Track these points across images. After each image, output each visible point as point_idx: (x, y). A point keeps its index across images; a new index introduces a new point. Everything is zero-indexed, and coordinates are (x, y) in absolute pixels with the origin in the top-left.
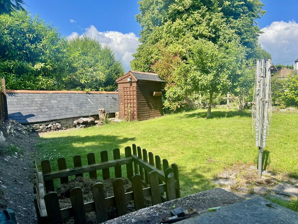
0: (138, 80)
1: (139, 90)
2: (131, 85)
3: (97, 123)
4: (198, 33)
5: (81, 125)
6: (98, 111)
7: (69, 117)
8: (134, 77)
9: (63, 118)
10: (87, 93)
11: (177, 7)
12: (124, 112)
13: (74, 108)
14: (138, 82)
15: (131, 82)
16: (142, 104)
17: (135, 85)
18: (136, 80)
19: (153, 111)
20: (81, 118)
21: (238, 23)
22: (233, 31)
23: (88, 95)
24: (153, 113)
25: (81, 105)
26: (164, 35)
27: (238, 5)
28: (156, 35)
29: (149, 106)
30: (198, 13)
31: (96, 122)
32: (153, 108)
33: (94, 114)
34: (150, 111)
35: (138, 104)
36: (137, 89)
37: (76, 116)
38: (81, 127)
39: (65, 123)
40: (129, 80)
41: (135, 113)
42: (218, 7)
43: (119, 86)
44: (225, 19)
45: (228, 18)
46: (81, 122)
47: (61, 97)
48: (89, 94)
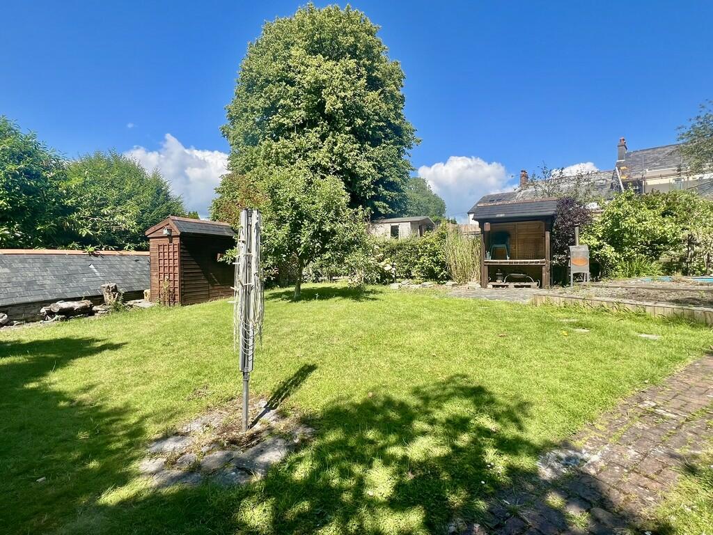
0: (182, 233)
1: (185, 251)
2: (171, 242)
3: (97, 311)
4: (315, 162)
5: (57, 316)
6: (103, 288)
7: (30, 300)
8: (175, 227)
9: (15, 302)
10: (92, 254)
11: (283, 119)
12: (158, 289)
13: (49, 282)
14: (183, 236)
15: (170, 237)
16: (191, 275)
17: (176, 241)
18: (179, 233)
19: (216, 288)
20: (57, 303)
21: (377, 152)
22: (371, 163)
23: (93, 258)
24: (216, 291)
25: (68, 277)
26: (260, 161)
27: (377, 126)
28: (247, 160)
29: (208, 278)
30: (316, 132)
31: (95, 308)
32: (216, 283)
33: (94, 294)
34: (211, 288)
35: (182, 275)
36: (181, 248)
37: (50, 298)
38: (55, 320)
39: (20, 312)
40: (165, 232)
41: (177, 290)
42: (347, 126)
43: (152, 242)
44: (357, 146)
45: (362, 144)
46: (57, 310)
47: (23, 261)
48: (96, 256)
